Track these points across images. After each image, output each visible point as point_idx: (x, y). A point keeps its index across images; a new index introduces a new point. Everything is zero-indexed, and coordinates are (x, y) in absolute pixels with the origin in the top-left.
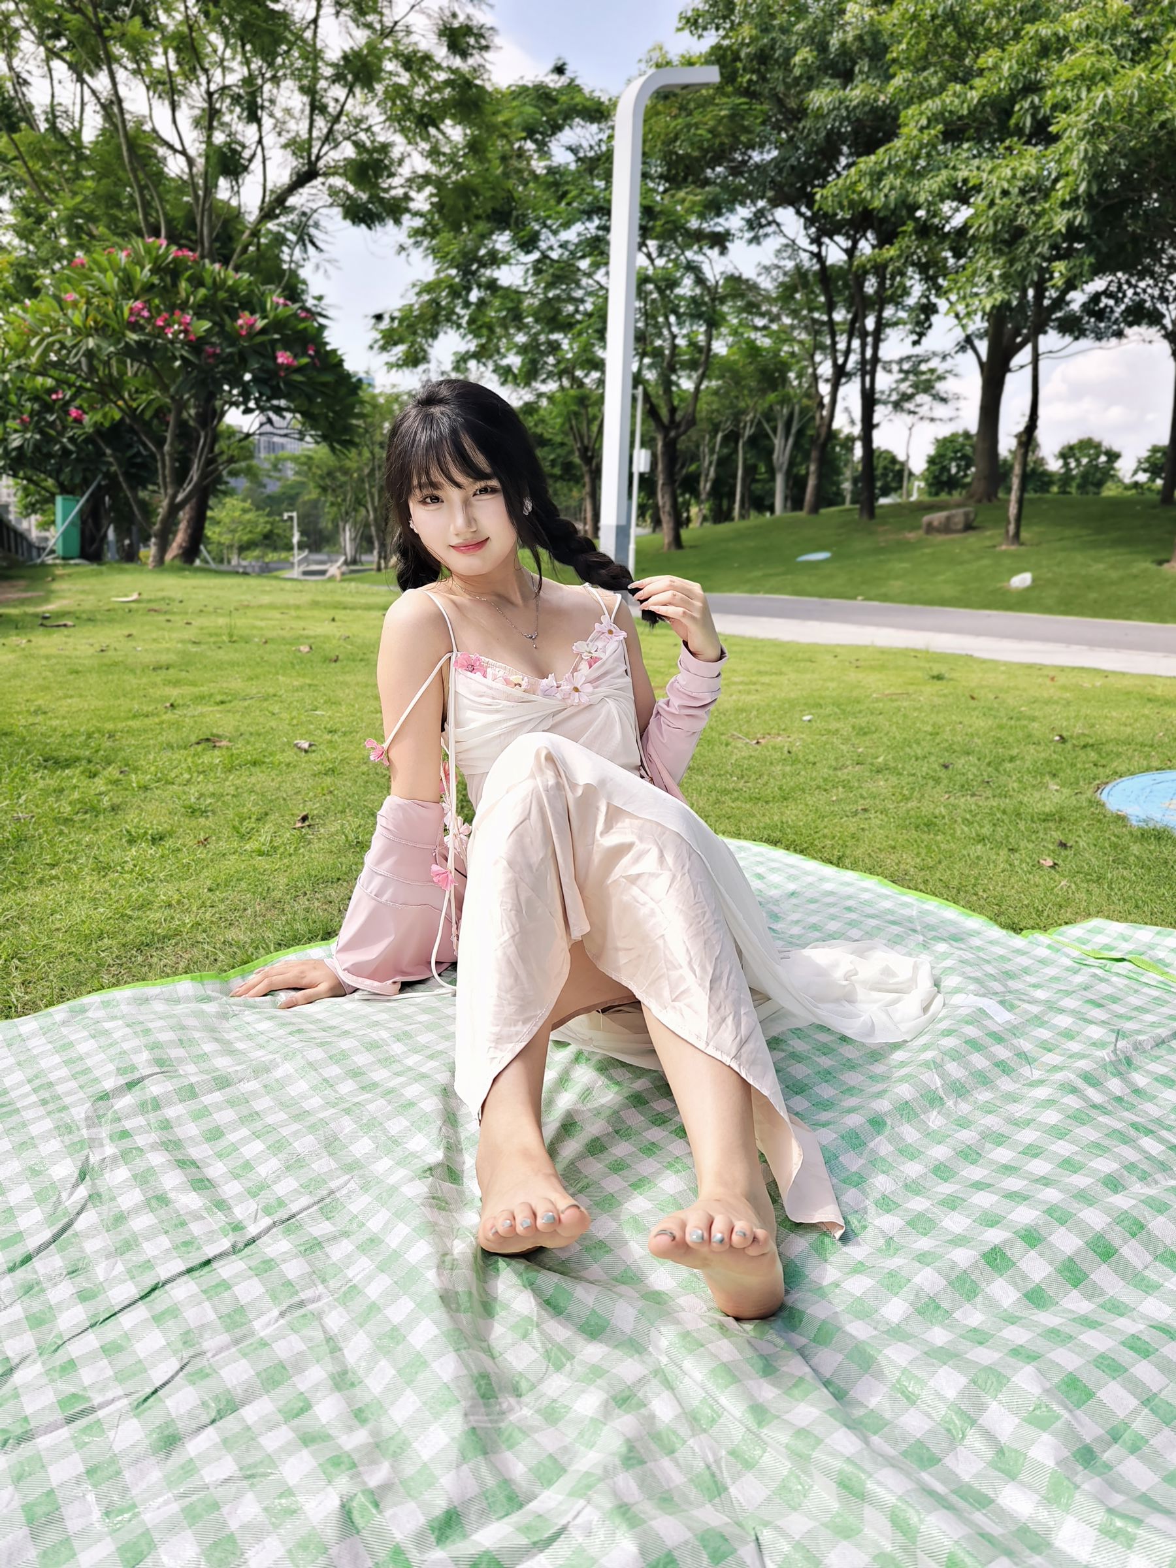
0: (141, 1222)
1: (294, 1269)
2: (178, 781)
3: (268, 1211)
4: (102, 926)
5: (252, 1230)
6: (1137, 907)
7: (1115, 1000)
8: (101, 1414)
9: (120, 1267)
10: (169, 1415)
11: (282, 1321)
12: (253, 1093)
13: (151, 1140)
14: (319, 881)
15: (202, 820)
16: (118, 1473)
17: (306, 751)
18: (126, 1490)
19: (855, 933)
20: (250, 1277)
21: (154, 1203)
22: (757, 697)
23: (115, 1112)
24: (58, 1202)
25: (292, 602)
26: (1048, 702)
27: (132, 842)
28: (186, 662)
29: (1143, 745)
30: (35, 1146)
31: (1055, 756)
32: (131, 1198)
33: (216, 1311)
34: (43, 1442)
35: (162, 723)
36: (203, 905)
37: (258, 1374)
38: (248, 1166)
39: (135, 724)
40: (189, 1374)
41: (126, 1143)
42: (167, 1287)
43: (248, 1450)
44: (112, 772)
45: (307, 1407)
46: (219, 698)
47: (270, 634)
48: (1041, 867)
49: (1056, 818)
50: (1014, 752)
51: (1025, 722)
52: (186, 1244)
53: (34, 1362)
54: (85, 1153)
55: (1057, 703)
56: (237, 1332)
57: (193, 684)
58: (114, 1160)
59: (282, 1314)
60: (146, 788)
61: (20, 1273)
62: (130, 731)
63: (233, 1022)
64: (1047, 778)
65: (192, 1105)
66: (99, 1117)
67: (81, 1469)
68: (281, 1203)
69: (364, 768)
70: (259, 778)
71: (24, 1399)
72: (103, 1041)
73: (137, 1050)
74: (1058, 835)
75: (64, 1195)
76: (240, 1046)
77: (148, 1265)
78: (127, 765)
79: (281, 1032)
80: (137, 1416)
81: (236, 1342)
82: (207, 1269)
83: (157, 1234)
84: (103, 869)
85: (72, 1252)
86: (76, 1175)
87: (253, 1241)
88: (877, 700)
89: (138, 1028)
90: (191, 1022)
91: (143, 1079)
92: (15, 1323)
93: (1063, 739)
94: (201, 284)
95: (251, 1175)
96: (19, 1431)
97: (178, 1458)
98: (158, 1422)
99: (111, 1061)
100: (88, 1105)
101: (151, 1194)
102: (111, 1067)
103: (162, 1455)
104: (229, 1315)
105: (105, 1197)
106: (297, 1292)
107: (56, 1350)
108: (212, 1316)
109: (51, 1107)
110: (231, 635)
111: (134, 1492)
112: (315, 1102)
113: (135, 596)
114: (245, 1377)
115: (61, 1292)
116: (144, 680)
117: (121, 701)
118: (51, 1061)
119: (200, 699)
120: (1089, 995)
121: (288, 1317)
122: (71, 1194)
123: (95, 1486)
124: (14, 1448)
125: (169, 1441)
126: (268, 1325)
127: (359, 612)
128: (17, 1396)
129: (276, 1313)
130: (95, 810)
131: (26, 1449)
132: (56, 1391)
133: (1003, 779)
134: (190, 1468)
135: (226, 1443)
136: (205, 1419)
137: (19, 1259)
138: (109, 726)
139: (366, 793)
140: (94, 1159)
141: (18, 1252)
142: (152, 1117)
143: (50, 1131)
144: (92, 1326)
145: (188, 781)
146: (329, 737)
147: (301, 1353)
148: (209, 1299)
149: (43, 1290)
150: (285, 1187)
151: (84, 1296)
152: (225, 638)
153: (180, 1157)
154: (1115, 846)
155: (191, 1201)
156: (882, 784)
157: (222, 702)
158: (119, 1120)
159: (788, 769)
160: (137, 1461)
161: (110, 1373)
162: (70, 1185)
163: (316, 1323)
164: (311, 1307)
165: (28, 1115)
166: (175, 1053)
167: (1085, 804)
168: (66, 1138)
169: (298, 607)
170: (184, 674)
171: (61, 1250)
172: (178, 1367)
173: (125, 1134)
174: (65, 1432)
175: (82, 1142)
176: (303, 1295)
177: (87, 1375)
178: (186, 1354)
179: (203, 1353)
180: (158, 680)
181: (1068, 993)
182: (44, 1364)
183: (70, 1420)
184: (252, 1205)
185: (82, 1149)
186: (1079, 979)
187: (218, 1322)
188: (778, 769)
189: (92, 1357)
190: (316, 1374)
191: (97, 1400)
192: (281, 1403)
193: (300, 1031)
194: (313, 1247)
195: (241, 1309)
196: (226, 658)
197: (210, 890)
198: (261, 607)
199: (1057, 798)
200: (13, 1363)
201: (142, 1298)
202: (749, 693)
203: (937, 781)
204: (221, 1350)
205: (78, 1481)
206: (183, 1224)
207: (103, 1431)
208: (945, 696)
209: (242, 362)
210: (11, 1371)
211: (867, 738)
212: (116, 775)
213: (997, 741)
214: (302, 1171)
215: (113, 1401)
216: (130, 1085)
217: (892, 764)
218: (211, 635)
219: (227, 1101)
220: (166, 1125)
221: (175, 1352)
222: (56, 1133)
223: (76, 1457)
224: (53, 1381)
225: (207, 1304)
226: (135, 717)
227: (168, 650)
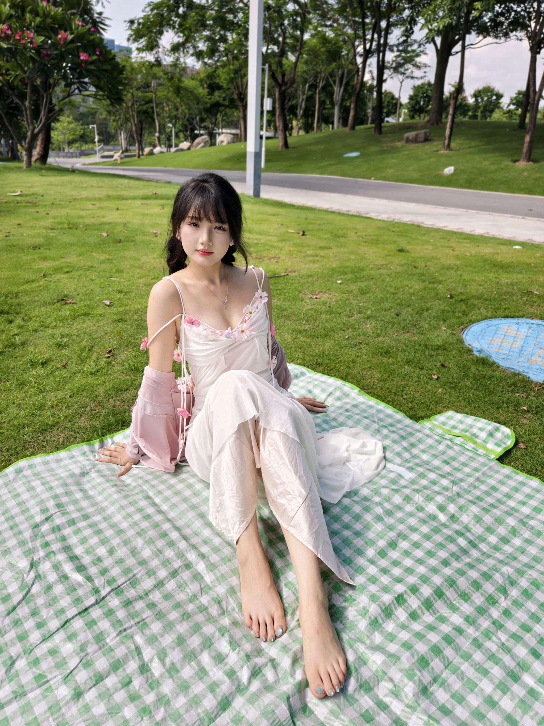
0: (58, 589)
1: (121, 614)
2: (51, 326)
3: (109, 583)
4: (24, 421)
5: (103, 593)
6: (469, 404)
7: (454, 459)
8: (51, 683)
9: (52, 612)
10: (77, 683)
11: (118, 638)
12: (99, 521)
13: (58, 547)
14: (119, 390)
15: (63, 351)
16: (60, 709)
17: (109, 306)
18: (63, 716)
19: (350, 423)
20: (104, 619)
21: (62, 579)
22: (317, 265)
23: (42, 533)
24: (23, 580)
25: (97, 196)
26: (449, 268)
27: (33, 365)
28: (49, 243)
29: (486, 300)
30: (10, 552)
31: (447, 308)
32: (52, 577)
33: (92, 635)
34: (30, 696)
35: (40, 286)
36: (68, 406)
37: (110, 664)
38: (99, 560)
39: (27, 287)
40: (84, 664)
41: (48, 549)
42: (71, 621)
43: (109, 701)
44: (19, 321)
45: (130, 682)
46: (66, 270)
47: (88, 221)
48: (432, 379)
49: (443, 348)
50: (429, 305)
51: (435, 285)
52: (77, 600)
53: (22, 658)
54: (32, 555)
55: (452, 268)
56: (101, 644)
57: (53, 259)
58: (44, 558)
59: (117, 635)
60: (36, 331)
61: (12, 615)
62: (25, 292)
63: (87, 478)
64: (441, 323)
65: (74, 528)
66: (36, 536)
67: (46, 708)
68: (114, 580)
69: (136, 317)
70: (88, 324)
71: (21, 677)
72: (32, 492)
73: (48, 500)
74: (441, 358)
75: (25, 576)
76: (91, 493)
77: (62, 611)
78: (26, 315)
79: (108, 485)
80: (65, 683)
81: (101, 648)
82: (86, 613)
83: (65, 596)
84: (21, 385)
85: (32, 604)
86: (29, 567)
87: (104, 598)
88: (372, 269)
89: (47, 486)
90: (69, 481)
91: (52, 515)
92: (12, 640)
93: (451, 297)
94: (37, 15)
95: (101, 564)
96: (21, 692)
97: (82, 702)
98: (74, 687)
99: (38, 505)
100: (30, 531)
101: (61, 574)
102: (37, 509)
103: (76, 700)
104: (97, 636)
105: (42, 576)
106: (122, 625)
107: (31, 652)
108: (90, 637)
109: (15, 530)
110: (69, 224)
111: (67, 716)
112: (124, 525)
113: (19, 193)
114: (105, 666)
115: (29, 624)
116: (29, 257)
117: (19, 272)
118: (11, 503)
119: (57, 270)
120: (445, 457)
121: (120, 636)
122: (28, 575)
123: (52, 715)
124: (20, 699)
125: (78, 694)
126: (112, 640)
127: (130, 201)
128: (17, 675)
129: (115, 634)
130: (13, 345)
131: (24, 700)
132: (33, 673)
133: (423, 323)
134: (87, 708)
135: (101, 696)
136: (91, 684)
137: (11, 609)
138: (15, 289)
139: (137, 333)
140: (36, 558)
141: (10, 605)
142: (58, 534)
143: (16, 545)
144: (44, 640)
145: (56, 326)
146: (118, 296)
147: (126, 654)
148: (89, 629)
149: (22, 623)
150: (115, 572)
151: (39, 626)
152: (66, 226)
153: (71, 555)
154: (465, 366)
155: (78, 577)
156: (369, 326)
157: (68, 272)
158: (44, 536)
159: (328, 317)
160: (67, 703)
161: (53, 664)
162: (27, 571)
163: (131, 640)
164: (128, 631)
165: (6, 535)
166: (65, 499)
167: (455, 341)
168: (23, 548)
169: (100, 199)
170: (48, 251)
171: (27, 603)
172: (79, 661)
173: (47, 544)
174: (38, 692)
175: (29, 550)
176: (125, 626)
177: (44, 665)
178: (82, 655)
179: (88, 654)
180: (36, 256)
181: (435, 456)
182: (26, 660)
183: (39, 686)
184: (103, 580)
185: (30, 554)
186: (441, 447)
187: (93, 640)
188: (324, 316)
189: (45, 657)
190: (133, 666)
191: (49, 677)
192: (120, 678)
193: (116, 485)
194: (128, 603)
195: (101, 633)
196: (67, 240)
197: (70, 397)
198: (82, 199)
199: (444, 335)
200: (15, 658)
201: (62, 627)
202: (314, 262)
203: (393, 324)
204: (95, 652)
205: (45, 712)
206: (75, 589)
207: (52, 690)
208: (402, 265)
209: (62, 57)
210: (13, 663)
211: (365, 296)
212: (22, 323)
213: (422, 298)
214: (122, 564)
215: (55, 677)
216: (47, 519)
217: (374, 314)
218: (59, 223)
219: (89, 525)
220: (64, 539)
221: (78, 654)
222: (18, 546)
223: (43, 702)
224: (31, 668)
225: (88, 631)
226: (27, 282)
227: (39, 235)
